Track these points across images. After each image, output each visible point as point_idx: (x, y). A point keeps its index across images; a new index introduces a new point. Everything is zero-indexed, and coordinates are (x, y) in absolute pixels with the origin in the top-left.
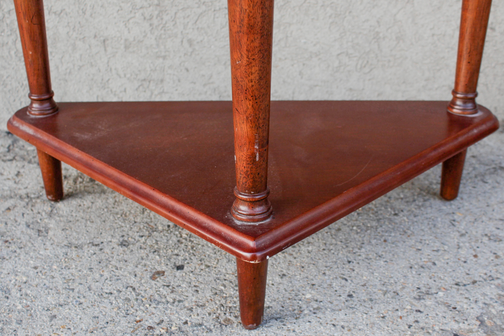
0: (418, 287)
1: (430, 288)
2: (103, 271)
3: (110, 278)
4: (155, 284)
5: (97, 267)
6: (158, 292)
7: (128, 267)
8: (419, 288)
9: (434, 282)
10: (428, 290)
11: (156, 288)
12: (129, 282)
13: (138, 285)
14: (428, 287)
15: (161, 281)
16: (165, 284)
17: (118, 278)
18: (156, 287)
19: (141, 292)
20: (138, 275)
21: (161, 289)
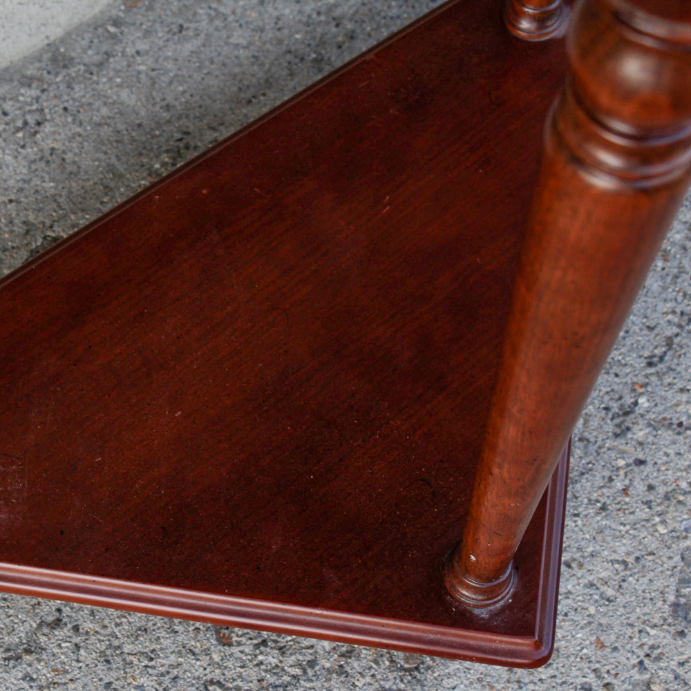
0: (603, 406)
1: (620, 398)
2: (134, 679)
3: (160, 684)
4: (242, 652)
5: (114, 674)
6: (263, 667)
7: (162, 640)
8: (607, 409)
9: (616, 380)
10: (620, 402)
11: (250, 661)
12: (197, 674)
13: (217, 671)
14: (617, 396)
15: (243, 639)
16: (255, 642)
17: (171, 676)
18: (249, 657)
19: (235, 683)
20: (196, 651)
21: (260, 658)
